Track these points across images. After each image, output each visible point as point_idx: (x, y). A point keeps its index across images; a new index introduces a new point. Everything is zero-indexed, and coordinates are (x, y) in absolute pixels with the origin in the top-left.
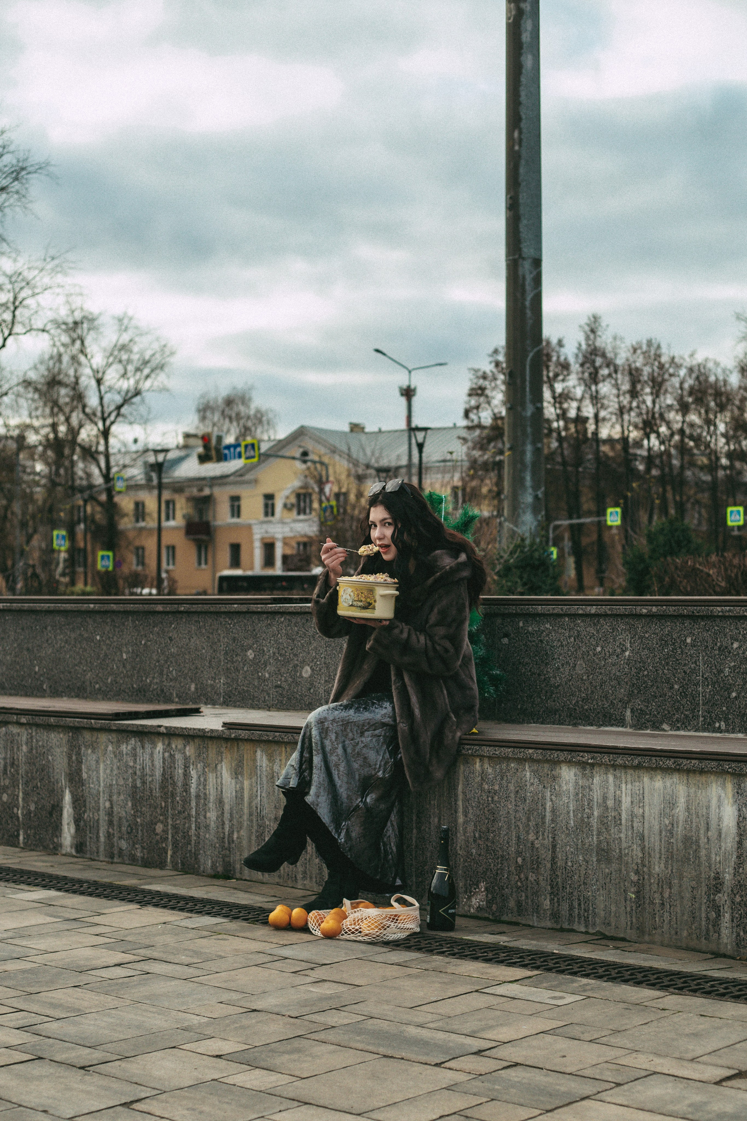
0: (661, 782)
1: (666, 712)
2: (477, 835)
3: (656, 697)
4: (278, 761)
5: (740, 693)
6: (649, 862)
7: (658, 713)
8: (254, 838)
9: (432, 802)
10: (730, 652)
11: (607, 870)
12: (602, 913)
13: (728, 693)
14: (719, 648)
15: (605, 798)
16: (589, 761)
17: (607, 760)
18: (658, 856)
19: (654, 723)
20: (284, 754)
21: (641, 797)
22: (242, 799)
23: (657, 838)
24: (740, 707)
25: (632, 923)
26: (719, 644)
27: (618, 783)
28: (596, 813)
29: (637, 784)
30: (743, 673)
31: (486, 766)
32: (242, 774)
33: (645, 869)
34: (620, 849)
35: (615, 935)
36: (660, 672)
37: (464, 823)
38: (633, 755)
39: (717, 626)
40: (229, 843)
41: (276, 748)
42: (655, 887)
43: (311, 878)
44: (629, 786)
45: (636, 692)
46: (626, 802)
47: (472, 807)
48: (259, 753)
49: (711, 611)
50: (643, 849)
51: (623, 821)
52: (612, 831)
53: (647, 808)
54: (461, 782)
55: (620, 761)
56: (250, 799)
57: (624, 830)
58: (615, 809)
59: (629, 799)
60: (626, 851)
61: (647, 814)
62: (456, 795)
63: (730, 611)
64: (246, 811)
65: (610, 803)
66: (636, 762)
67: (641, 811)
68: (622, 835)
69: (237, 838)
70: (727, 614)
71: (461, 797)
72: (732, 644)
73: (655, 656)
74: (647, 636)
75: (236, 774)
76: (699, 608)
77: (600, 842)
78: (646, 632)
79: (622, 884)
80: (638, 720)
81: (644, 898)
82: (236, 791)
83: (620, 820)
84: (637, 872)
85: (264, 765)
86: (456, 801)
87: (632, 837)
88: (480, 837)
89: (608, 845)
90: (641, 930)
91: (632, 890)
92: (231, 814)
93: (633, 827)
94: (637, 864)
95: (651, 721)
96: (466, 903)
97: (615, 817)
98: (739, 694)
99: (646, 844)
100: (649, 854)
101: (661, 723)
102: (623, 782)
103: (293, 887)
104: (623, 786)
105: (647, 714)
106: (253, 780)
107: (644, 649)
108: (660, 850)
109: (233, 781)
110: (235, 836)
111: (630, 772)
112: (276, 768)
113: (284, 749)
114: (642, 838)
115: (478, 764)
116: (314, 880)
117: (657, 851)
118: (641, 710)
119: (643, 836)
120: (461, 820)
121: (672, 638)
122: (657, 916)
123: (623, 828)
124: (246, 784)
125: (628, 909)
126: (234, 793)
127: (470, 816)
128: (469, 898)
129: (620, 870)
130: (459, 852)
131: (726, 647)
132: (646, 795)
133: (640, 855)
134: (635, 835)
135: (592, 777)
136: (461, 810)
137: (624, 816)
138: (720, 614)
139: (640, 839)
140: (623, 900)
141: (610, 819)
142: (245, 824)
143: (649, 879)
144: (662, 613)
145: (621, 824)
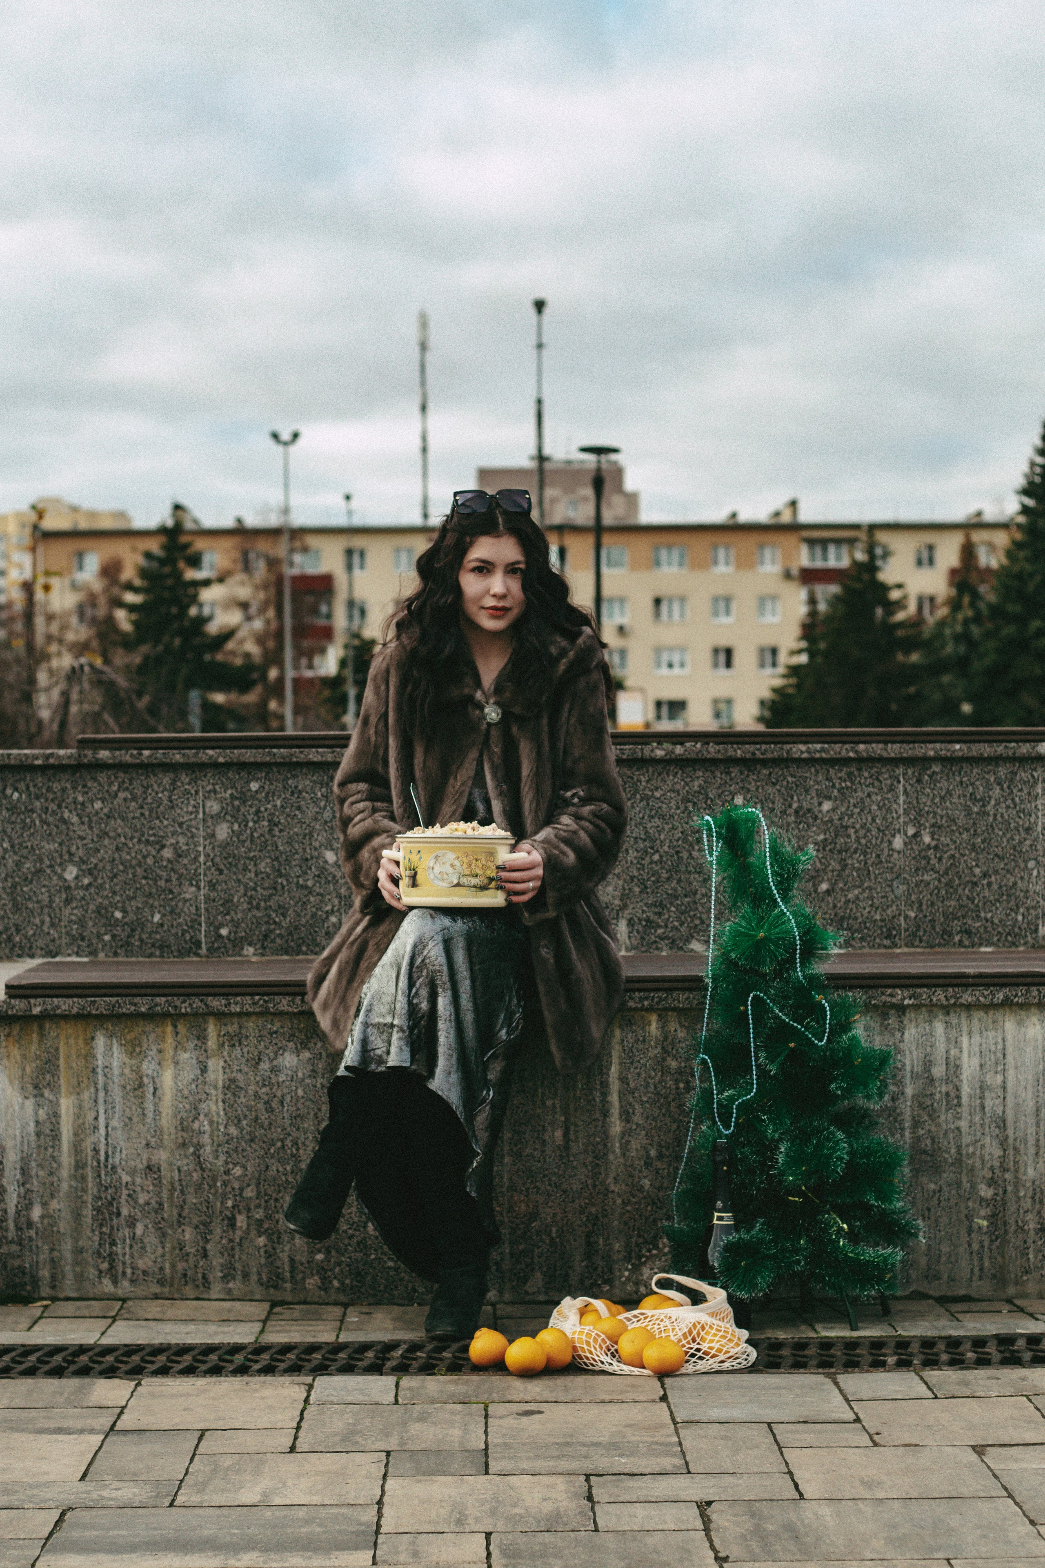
0: (1038, 1027)
1: (697, 922)
2: (653, 1153)
3: (677, 897)
4: (153, 1053)
5: (835, 884)
6: (1016, 1163)
7: (682, 924)
8: (88, 1212)
9: (549, 1103)
10: (816, 818)
11: (932, 1186)
12: (923, 1261)
13: (814, 885)
14: (796, 812)
15: (928, 1064)
16: (906, 1002)
17: (942, 997)
18: (1032, 1151)
19: (674, 941)
20: (170, 1040)
21: (1000, 1055)
22: (55, 1135)
23: (1031, 1120)
24: (835, 906)
25: (981, 1270)
26: (795, 806)
27: (953, 1034)
28: (909, 1091)
29: (991, 1034)
30: (840, 852)
31: (673, 1026)
32: (53, 1086)
33: (1008, 1176)
34: (959, 1148)
35: (949, 1294)
36: (685, 855)
37: (623, 1134)
38: (994, 985)
39: (792, 776)
40: (18, 1228)
41: (149, 1027)
42: (1027, 1203)
43: (246, 1276)
44: (976, 1039)
45: (637, 890)
46: (969, 1066)
47: (642, 1103)
48: (100, 1041)
49: (788, 752)
50: (1003, 1143)
51: (965, 1100)
52: (943, 1117)
53: (1011, 1073)
54: (615, 1060)
55: (967, 997)
56: (76, 1134)
57: (965, 1116)
58: (947, 1081)
59: (975, 1061)
60: (971, 1149)
61: (1010, 1085)
62: (605, 1085)
63: (822, 750)
64: (66, 1159)
65: (938, 1071)
66: (1000, 996)
67: (999, 1078)
68: (963, 1124)
69: (42, 1217)
70: (818, 755)
71: (615, 1086)
72: (820, 804)
73: (674, 828)
74: (657, 794)
75: (36, 1087)
76: (764, 747)
77: (918, 1139)
78: (657, 789)
79: (962, 1207)
80: (642, 938)
81: (1005, 1224)
82: (37, 1122)
83: (959, 1097)
84: (992, 1182)
85: (115, 1064)
86: (605, 1094)
87: (982, 1125)
88: (660, 1156)
89: (933, 1140)
90: (1000, 1278)
91: (983, 1213)
92: (24, 1171)
93: (983, 1108)
94: (992, 1169)
95: (667, 938)
96: (628, 1279)
97: (947, 1094)
98: (833, 885)
99: (1010, 1132)
100: (1015, 1149)
101: (688, 941)
102: (965, 1033)
103: (197, 1299)
104: (965, 1040)
105: (660, 927)
106: (86, 1095)
107: (652, 817)
108: (1038, 1140)
109: (30, 1104)
110: (36, 1213)
111: (978, 1015)
112: (148, 1067)
113: (169, 1029)
114: (1002, 1123)
115: (654, 1025)
116: (254, 1278)
117: (1031, 1141)
118: (648, 920)
119: (1004, 1121)
120: (616, 1127)
121: (707, 798)
122: (1031, 1250)
123: (965, 1110)
124: (66, 1105)
125: (975, 1246)
126: (32, 1127)
127: (638, 1119)
128: (637, 1268)
129: (959, 1184)
130: (612, 1187)
131: (809, 810)
132: (1010, 1050)
133: (998, 1152)
134: (987, 1121)
135: (902, 1030)
136: (615, 1111)
137: (966, 1090)
138: (805, 755)
139: (998, 1127)
140: (963, 1232)
141: (937, 1097)
142: (65, 1186)
143: (1016, 1190)
144: (693, 756)
145: (959, 1105)
